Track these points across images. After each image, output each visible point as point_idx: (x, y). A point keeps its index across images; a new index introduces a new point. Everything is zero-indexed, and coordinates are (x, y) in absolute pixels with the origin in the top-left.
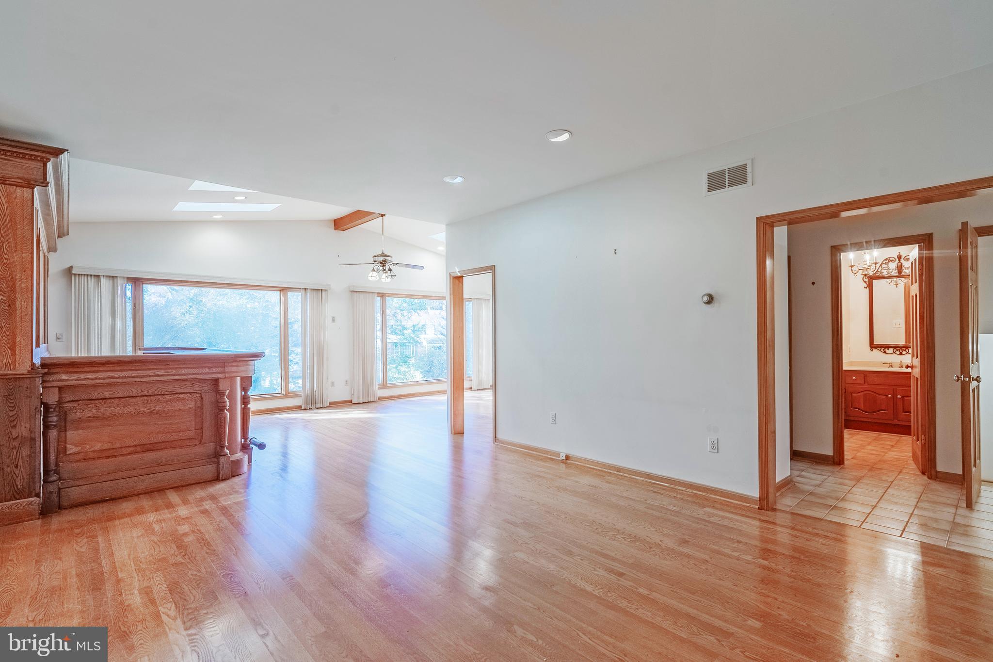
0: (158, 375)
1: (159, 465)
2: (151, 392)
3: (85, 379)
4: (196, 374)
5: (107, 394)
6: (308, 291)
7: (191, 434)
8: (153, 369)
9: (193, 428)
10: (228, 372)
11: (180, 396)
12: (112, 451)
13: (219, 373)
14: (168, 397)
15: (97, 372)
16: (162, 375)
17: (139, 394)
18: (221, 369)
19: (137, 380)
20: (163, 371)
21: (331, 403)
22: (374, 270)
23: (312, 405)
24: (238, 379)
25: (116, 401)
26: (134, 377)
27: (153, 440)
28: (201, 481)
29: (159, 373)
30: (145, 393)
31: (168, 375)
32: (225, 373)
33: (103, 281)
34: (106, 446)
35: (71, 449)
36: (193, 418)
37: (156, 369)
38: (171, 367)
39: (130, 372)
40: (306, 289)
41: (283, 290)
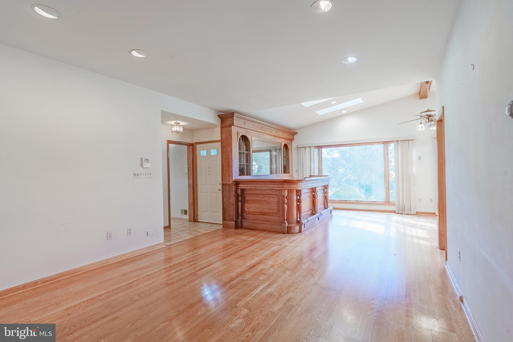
0: (263, 187)
1: (267, 221)
2: (264, 193)
3: (245, 187)
4: (274, 187)
5: (253, 192)
6: (399, 142)
7: (276, 211)
8: (261, 184)
9: (277, 209)
10: (284, 187)
11: (273, 195)
12: (255, 213)
13: (282, 187)
14: (269, 195)
15: (248, 184)
16: (264, 187)
17: (261, 193)
18: (282, 186)
19: (258, 188)
20: (264, 185)
21: (417, 213)
22: (421, 123)
23: (403, 212)
24: (295, 191)
25: (256, 195)
26: (256, 187)
27: (265, 211)
28: (277, 232)
29: (263, 186)
30: (262, 193)
31: (265, 187)
32: (283, 187)
33: (307, 149)
34: (253, 210)
35: (246, 210)
36: (277, 205)
37: (262, 184)
38: (267, 184)
39: (256, 185)
40: (398, 141)
41: (386, 143)
